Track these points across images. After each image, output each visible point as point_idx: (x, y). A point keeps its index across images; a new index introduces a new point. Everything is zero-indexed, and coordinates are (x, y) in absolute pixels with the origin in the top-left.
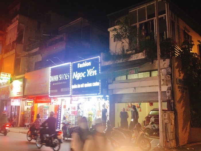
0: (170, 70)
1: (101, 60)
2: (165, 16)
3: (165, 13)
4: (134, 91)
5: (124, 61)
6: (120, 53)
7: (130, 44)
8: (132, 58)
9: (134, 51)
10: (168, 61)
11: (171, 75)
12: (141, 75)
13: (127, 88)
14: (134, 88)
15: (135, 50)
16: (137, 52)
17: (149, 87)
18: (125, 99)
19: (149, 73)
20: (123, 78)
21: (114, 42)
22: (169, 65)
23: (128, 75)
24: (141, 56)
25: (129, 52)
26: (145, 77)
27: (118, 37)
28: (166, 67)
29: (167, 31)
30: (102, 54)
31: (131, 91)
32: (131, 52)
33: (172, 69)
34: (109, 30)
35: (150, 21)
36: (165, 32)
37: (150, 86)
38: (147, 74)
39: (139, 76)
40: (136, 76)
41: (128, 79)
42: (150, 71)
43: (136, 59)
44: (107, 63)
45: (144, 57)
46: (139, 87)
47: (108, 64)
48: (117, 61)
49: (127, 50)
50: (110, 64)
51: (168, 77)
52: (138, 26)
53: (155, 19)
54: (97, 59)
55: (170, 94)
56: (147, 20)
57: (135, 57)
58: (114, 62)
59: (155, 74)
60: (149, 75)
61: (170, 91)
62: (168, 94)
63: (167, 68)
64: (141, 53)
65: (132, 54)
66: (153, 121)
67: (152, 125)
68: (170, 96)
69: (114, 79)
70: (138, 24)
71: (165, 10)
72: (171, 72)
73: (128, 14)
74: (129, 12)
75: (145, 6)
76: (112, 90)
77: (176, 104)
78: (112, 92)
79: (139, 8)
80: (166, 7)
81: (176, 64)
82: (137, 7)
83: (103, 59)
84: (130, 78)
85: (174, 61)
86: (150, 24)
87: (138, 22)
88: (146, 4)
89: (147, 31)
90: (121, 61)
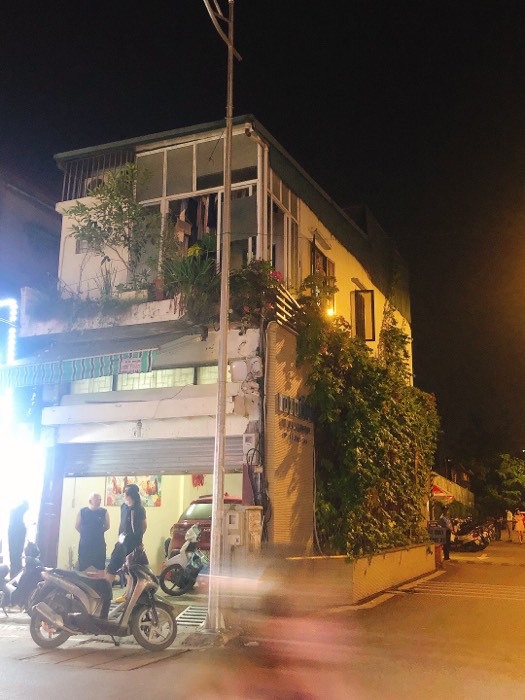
0: (258, 367)
1: (19, 315)
2: (255, 188)
3: (256, 177)
4: (135, 433)
5: (106, 325)
6: (96, 295)
7: (133, 265)
8: (135, 314)
9: (145, 292)
10: (253, 335)
11: (260, 381)
12: (164, 379)
13: (111, 423)
14: (135, 421)
15: (150, 288)
16: (154, 297)
17: (187, 422)
18: (101, 460)
19: (192, 370)
20: (102, 385)
21: (77, 252)
22: (255, 348)
23: (120, 376)
24: (166, 311)
25: (125, 296)
26: (178, 385)
27: (91, 237)
28: (245, 355)
29: (258, 238)
30: (25, 293)
31: (124, 433)
32: (132, 294)
33: (263, 362)
34: (61, 207)
35: (205, 196)
36: (250, 239)
37: (190, 418)
38: (185, 377)
39: (159, 381)
40: (148, 381)
41: (119, 388)
42: (197, 367)
43: (148, 320)
44: (43, 329)
45: (175, 317)
46: (154, 419)
47: (46, 332)
48: (83, 321)
49: (121, 288)
50: (53, 332)
51: (253, 388)
52: (165, 210)
53: (223, 195)
54: (4, 312)
55: (252, 445)
56: (195, 193)
57: (147, 312)
58: (69, 325)
59: (209, 376)
60: (190, 381)
61: (254, 436)
62: (249, 447)
63: (251, 358)
64: (167, 303)
65: (138, 302)
66: (194, 540)
67: (190, 554)
68: (252, 452)
69: (68, 390)
70: (164, 202)
71: (256, 168)
72: (261, 371)
73: (132, 161)
74: (138, 155)
75: (193, 143)
76: (57, 427)
77: (272, 478)
78: (56, 435)
79: (170, 148)
80: (260, 157)
81: (277, 347)
82: (166, 143)
83: (27, 312)
84: (125, 388)
85: (274, 337)
86: (204, 207)
87: (165, 193)
88: (194, 137)
89: (194, 229)
90: (95, 324)
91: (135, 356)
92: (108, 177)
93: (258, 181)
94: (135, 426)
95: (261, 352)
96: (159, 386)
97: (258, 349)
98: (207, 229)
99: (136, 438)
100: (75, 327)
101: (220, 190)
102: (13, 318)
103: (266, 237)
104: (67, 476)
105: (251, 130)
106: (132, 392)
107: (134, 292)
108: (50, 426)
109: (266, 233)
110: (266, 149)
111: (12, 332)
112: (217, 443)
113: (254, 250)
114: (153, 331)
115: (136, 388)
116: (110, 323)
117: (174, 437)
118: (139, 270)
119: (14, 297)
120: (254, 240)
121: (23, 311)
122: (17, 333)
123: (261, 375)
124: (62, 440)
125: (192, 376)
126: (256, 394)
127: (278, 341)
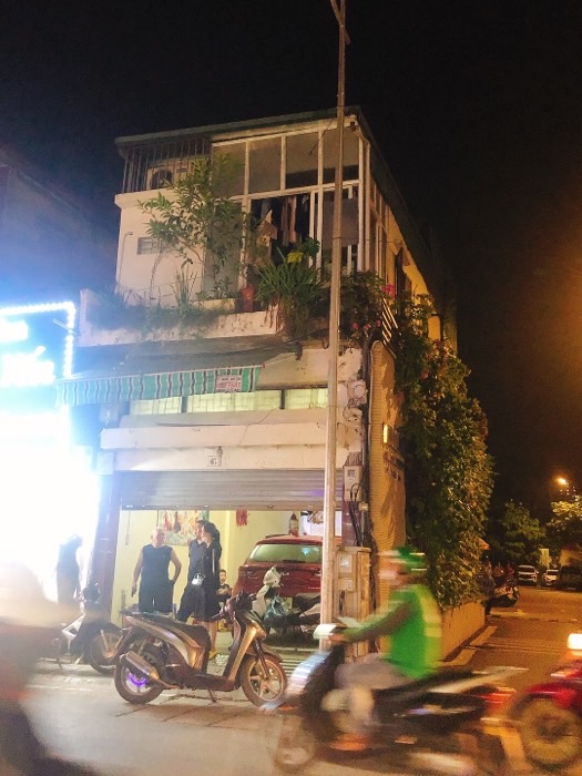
0: (360, 389)
1: (77, 321)
2: (355, 189)
3: (357, 178)
4: (212, 462)
5: (186, 337)
6: (172, 302)
7: (212, 270)
8: (223, 327)
9: (232, 302)
10: (354, 358)
11: (364, 408)
12: (245, 402)
13: (181, 449)
14: (213, 448)
15: (239, 296)
16: (241, 308)
17: (275, 450)
18: (165, 493)
19: (278, 393)
20: (169, 405)
21: (139, 253)
22: (357, 371)
23: (190, 397)
24: (261, 324)
25: (209, 305)
26: (261, 408)
27: (166, 235)
28: (345, 378)
29: (359, 245)
30: (85, 295)
31: (199, 461)
32: (218, 302)
33: (368, 387)
34: (120, 200)
35: (292, 197)
36: (350, 248)
37: (278, 446)
38: (270, 400)
39: (238, 404)
40: (224, 403)
41: (189, 410)
42: (283, 390)
43: (238, 334)
44: (108, 338)
45: (272, 331)
46: (239, 446)
47: (112, 342)
48: (159, 331)
49: (202, 296)
50: (120, 342)
51: (355, 416)
52: (247, 208)
53: (316, 195)
54: (61, 316)
55: (356, 479)
56: (283, 191)
57: (237, 324)
58: (142, 335)
59: (298, 400)
60: (276, 403)
61: (357, 469)
62: (352, 480)
63: (352, 381)
64: (260, 315)
65: (224, 312)
66: (276, 585)
67: (268, 601)
68: (356, 487)
69: (126, 409)
70: (246, 200)
71: (357, 167)
72: (365, 397)
73: (208, 150)
74: (215, 145)
75: (282, 134)
76: (116, 452)
77: (377, 518)
78: (115, 460)
79: (253, 139)
80: (362, 155)
81: (382, 369)
82: (248, 133)
83: (90, 318)
84: (198, 410)
85: (379, 358)
86: (290, 207)
87: (246, 191)
88: (283, 128)
89: (280, 234)
90: (175, 334)
91: (235, 373)
92: (182, 168)
93: (359, 182)
94: (213, 453)
95: (364, 374)
96: (238, 409)
97: (360, 372)
98: (294, 234)
99: (212, 468)
100: (150, 337)
101: (312, 189)
102: (71, 324)
103: (368, 243)
104: (125, 508)
105: (356, 124)
106: (207, 414)
107: (219, 301)
108: (109, 451)
109: (368, 237)
110: (369, 146)
111: (70, 339)
112: (327, 475)
113: (354, 259)
114: (238, 347)
115: (210, 410)
116: (193, 335)
117: (258, 467)
118: (220, 277)
120: (355, 249)
121: (83, 316)
122: (75, 341)
123: (365, 402)
124: (124, 466)
125: (279, 400)
126: (357, 424)
127: (383, 363)
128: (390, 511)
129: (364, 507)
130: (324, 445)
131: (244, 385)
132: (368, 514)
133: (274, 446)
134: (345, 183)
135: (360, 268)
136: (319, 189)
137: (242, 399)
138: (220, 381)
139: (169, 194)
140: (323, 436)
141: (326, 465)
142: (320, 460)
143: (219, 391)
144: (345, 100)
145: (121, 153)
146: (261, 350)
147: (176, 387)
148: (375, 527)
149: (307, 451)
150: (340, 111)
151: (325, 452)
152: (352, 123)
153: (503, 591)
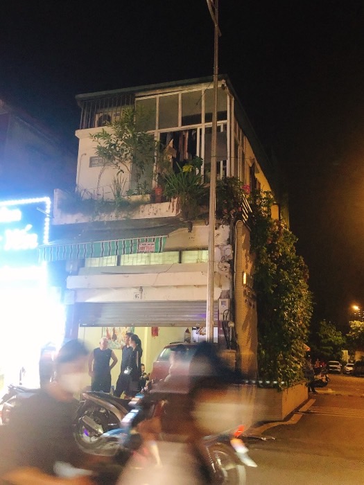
0: (229, 252)
1: (52, 208)
2: (225, 126)
3: (226, 119)
4: (136, 296)
5: (120, 218)
6: (111, 197)
7: (136, 176)
8: (143, 212)
9: (148, 197)
10: (224, 231)
11: (231, 262)
12: (156, 259)
13: (117, 288)
14: (136, 288)
15: (152, 193)
16: (154, 200)
17: (175, 289)
18: (106, 317)
19: (177, 253)
20: (109, 261)
21: (91, 166)
22: (226, 239)
23: (122, 256)
24: (166, 210)
25: (134, 198)
26: (167, 263)
27: (107, 155)
28: (219, 243)
29: (228, 161)
30: (57, 193)
31: (129, 296)
32: (139, 197)
33: (233, 249)
34: (78, 133)
35: (186, 131)
36: (222, 163)
37: (177, 287)
38: (172, 257)
39: (152, 259)
40: (144, 260)
41: (122, 264)
42: (181, 251)
43: (152, 216)
44: (71, 219)
45: (173, 214)
46: (153, 287)
47: (73, 222)
48: (103, 215)
49: (130, 193)
50: (79, 222)
51: (225, 267)
52: (157, 139)
53: (201, 130)
54: (42, 206)
55: (226, 307)
56: (180, 128)
57: (151, 210)
58: (93, 217)
59: (190, 257)
60: (177, 260)
61: (227, 301)
62: (224, 308)
63: (224, 245)
64: (166, 205)
65: (143, 203)
68: (227, 312)
69: (82, 263)
70: (157, 133)
71: (226, 112)
72: (232, 255)
73: (133, 103)
74: (137, 99)
75: (179, 92)
76: (76, 291)
77: (239, 331)
78: (75, 296)
79: (161, 95)
80: (229, 105)
81: (242, 238)
82: (158, 92)
83: (60, 207)
84: (127, 264)
85: (240, 231)
86: (184, 138)
87: (157, 127)
88: (180, 88)
89: (178, 154)
90: (113, 217)
91: (150, 241)
92: (117, 114)
93: (228, 121)
94: (137, 291)
95: (231, 241)
96: (152, 263)
97: (229, 240)
98: (187, 154)
99: (137, 300)
100: (97, 219)
101: (198, 126)
102: (48, 211)
103: (233, 159)
104: (82, 326)
105: (225, 85)
106: (132, 267)
107: (141, 196)
108: (71, 290)
109: (233, 155)
110: (233, 99)
111: (47, 220)
112: (208, 304)
113: (225, 169)
114: (152, 224)
115: (135, 264)
116: (124, 217)
117: (166, 300)
118: (141, 181)
119: (47, 196)
120: (225, 163)
121: (56, 207)
122: (51, 222)
123: (232, 258)
124: (80, 300)
125: (177, 257)
126: (227, 273)
127: (243, 234)
128: (248, 327)
129: (232, 325)
130: (206, 286)
131: (156, 248)
132: (234, 328)
133: (174, 286)
134: (218, 122)
135: (228, 175)
136: (202, 126)
137: (155, 257)
138: (141, 246)
139: (108, 129)
140: (205, 279)
141: (207, 298)
142: (204, 295)
143: (141, 252)
144: (219, 70)
145: (79, 104)
146: (166, 226)
147: (113, 250)
148: (239, 337)
149: (196, 289)
150: (215, 77)
151: (207, 290)
152: (223, 85)
153: (319, 377)
